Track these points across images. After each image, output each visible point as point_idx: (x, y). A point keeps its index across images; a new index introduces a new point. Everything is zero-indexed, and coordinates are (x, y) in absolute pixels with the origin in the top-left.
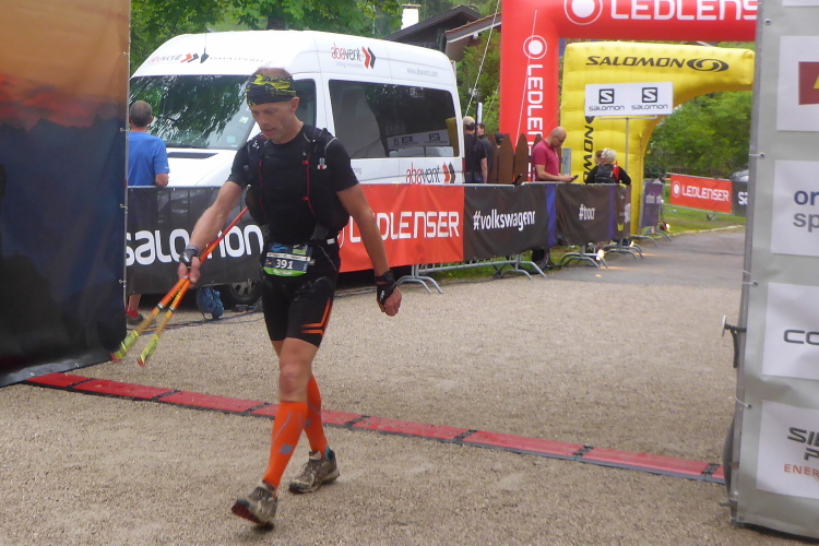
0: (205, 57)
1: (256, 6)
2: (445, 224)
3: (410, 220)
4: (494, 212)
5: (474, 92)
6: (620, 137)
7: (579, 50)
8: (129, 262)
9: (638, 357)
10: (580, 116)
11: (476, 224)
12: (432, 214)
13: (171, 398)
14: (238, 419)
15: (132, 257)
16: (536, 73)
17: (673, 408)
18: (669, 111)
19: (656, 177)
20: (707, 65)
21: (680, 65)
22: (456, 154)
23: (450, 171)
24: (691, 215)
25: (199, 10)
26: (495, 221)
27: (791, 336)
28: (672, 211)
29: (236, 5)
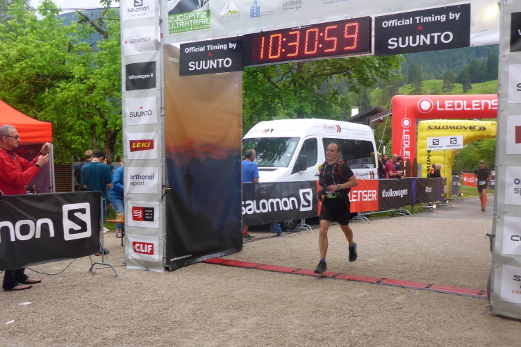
0: (272, 130)
1: (293, 109)
2: (372, 195)
3: (356, 194)
4: (391, 190)
5: (381, 142)
6: (441, 158)
7: (424, 123)
8: (244, 213)
9: (451, 248)
10: (425, 150)
11: (383, 195)
12: (365, 191)
13: (261, 267)
14: (289, 275)
15: (245, 211)
16: (407, 133)
17: (466, 268)
18: (461, 147)
19: (457, 174)
20: (477, 128)
21: (466, 129)
22: (375, 167)
23: (372, 174)
24: (471, 190)
25: (269, 111)
26: (391, 193)
27: (514, 238)
28: (463, 188)
29: (284, 109)
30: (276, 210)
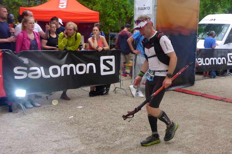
0: (215, 20)
13: (204, 96)
29: (222, 8)
30: (214, 64)
